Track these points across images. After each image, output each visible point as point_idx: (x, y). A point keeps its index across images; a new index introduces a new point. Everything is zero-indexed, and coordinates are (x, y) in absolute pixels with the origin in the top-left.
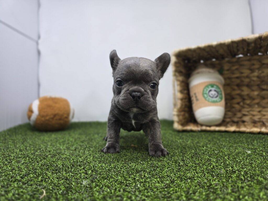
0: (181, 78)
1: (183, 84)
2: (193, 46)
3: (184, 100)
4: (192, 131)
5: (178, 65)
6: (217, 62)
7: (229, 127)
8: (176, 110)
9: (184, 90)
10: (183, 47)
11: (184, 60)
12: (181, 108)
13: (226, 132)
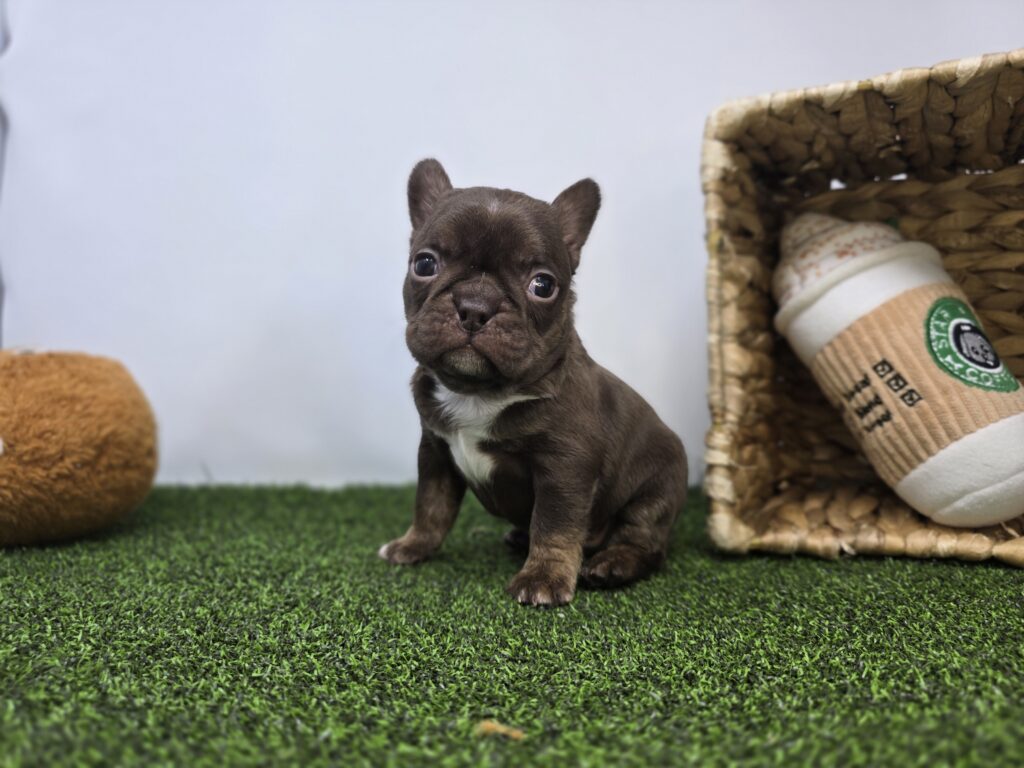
0: (745, 266)
1: (750, 298)
2: (835, 82)
3: (753, 383)
4: (804, 554)
5: (734, 193)
6: (918, 188)
7: (1008, 538)
8: (721, 439)
9: (755, 328)
10: (778, 87)
11: (758, 171)
12: (741, 421)
13: (994, 561)
